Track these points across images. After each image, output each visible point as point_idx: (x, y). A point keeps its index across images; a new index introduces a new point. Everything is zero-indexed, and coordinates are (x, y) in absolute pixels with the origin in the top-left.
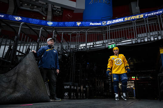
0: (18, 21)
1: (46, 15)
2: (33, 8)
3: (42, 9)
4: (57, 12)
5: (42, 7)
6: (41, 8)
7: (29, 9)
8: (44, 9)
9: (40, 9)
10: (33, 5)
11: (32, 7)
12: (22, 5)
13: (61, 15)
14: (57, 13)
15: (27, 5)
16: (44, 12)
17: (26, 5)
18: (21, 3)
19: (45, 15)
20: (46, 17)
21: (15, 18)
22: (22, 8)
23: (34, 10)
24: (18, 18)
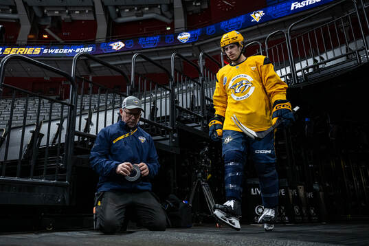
0: (118, 51)
1: (170, 19)
2: (143, 14)
3: (161, 8)
4: (194, 4)
5: (161, 5)
6: (159, 7)
7: (134, 18)
8: (164, 8)
9: (157, 10)
10: (141, 7)
11: (140, 12)
12: (119, 15)
13: (205, 9)
14: (196, 6)
15: (130, 10)
16: (165, 13)
17: (128, 10)
18: (117, 10)
19: (169, 21)
20: (172, 25)
21: (112, 47)
22: (120, 20)
23: (145, 16)
24: (118, 46)
